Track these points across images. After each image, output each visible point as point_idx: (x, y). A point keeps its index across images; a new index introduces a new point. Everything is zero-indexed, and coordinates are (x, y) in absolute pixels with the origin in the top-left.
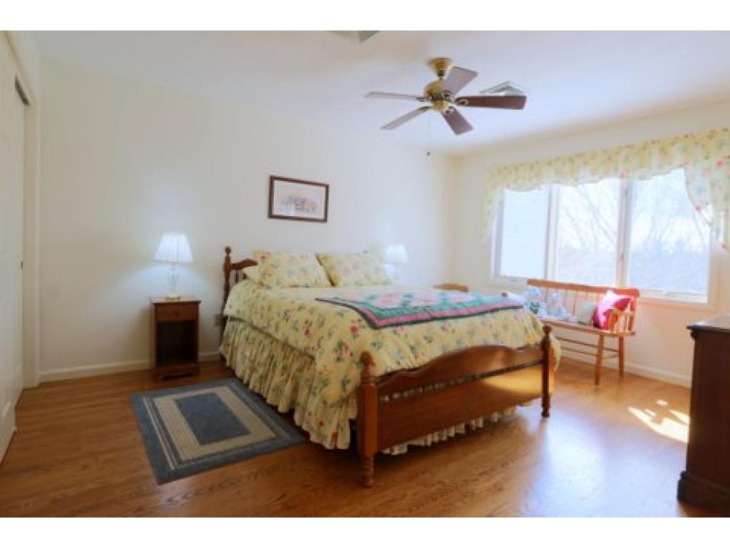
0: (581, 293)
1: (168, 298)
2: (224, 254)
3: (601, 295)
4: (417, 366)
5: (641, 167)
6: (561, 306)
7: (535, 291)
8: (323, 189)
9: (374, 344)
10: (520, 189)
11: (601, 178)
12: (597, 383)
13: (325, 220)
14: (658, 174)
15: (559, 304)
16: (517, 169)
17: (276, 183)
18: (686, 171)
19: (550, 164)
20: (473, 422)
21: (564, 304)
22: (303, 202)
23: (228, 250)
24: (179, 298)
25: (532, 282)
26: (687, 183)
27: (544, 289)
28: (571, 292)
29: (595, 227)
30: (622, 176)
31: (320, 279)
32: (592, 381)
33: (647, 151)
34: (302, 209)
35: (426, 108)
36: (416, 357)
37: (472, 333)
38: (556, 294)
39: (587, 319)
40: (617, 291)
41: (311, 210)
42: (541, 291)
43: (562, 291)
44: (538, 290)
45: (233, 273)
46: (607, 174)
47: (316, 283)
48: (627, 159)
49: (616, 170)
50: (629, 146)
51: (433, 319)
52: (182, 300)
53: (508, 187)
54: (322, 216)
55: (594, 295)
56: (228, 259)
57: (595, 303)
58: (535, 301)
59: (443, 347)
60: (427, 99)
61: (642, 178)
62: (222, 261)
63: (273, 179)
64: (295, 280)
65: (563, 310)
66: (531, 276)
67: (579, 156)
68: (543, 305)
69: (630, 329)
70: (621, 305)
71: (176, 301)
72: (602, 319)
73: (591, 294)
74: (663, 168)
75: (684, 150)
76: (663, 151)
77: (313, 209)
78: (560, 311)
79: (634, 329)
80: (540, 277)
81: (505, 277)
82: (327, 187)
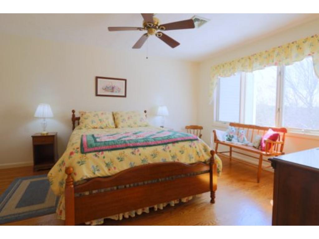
0: (256, 130)
1: (41, 134)
2: (72, 113)
3: (266, 131)
4: (109, 174)
5: (286, 58)
6: (244, 137)
7: (232, 129)
8: (124, 82)
9: (79, 162)
10: (225, 76)
11: (265, 66)
12: (258, 182)
13: (125, 96)
14: (296, 61)
15: (244, 136)
16: (223, 66)
17: (99, 80)
18: (313, 57)
19: (239, 61)
20: (156, 207)
21: (247, 137)
22: (113, 88)
23: (73, 111)
24: (47, 134)
25: (232, 124)
26: (314, 65)
27: (237, 128)
28: (251, 130)
29: (296, 96)
30: (276, 64)
31: (109, 124)
32: (256, 180)
33: (290, 49)
34: (112, 91)
35: (146, 35)
36: (109, 170)
37: (154, 155)
38: (243, 131)
39: (256, 145)
40: (274, 130)
41: (117, 91)
42: (236, 129)
43: (246, 129)
44: (233, 128)
45: (76, 122)
46: (269, 65)
47: (107, 126)
48: (278, 54)
49: (273, 61)
50: (279, 47)
51: (127, 147)
52: (49, 134)
53: (220, 75)
54: (123, 94)
55: (262, 131)
56: (74, 116)
57: (262, 136)
58: (231, 135)
59: (131, 163)
60: (144, 29)
61: (288, 64)
62: (71, 117)
63: (97, 78)
64: (95, 125)
65: (246, 139)
66: (233, 121)
67: (253, 55)
68: (236, 136)
69: (281, 151)
70: (274, 138)
71: (45, 135)
72: (264, 145)
73: (260, 131)
74: (299, 57)
75: (311, 45)
76: (299, 47)
77: (119, 91)
78: (244, 140)
79: (283, 151)
80: (237, 121)
81: (221, 122)
82: (126, 80)
